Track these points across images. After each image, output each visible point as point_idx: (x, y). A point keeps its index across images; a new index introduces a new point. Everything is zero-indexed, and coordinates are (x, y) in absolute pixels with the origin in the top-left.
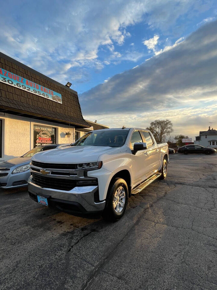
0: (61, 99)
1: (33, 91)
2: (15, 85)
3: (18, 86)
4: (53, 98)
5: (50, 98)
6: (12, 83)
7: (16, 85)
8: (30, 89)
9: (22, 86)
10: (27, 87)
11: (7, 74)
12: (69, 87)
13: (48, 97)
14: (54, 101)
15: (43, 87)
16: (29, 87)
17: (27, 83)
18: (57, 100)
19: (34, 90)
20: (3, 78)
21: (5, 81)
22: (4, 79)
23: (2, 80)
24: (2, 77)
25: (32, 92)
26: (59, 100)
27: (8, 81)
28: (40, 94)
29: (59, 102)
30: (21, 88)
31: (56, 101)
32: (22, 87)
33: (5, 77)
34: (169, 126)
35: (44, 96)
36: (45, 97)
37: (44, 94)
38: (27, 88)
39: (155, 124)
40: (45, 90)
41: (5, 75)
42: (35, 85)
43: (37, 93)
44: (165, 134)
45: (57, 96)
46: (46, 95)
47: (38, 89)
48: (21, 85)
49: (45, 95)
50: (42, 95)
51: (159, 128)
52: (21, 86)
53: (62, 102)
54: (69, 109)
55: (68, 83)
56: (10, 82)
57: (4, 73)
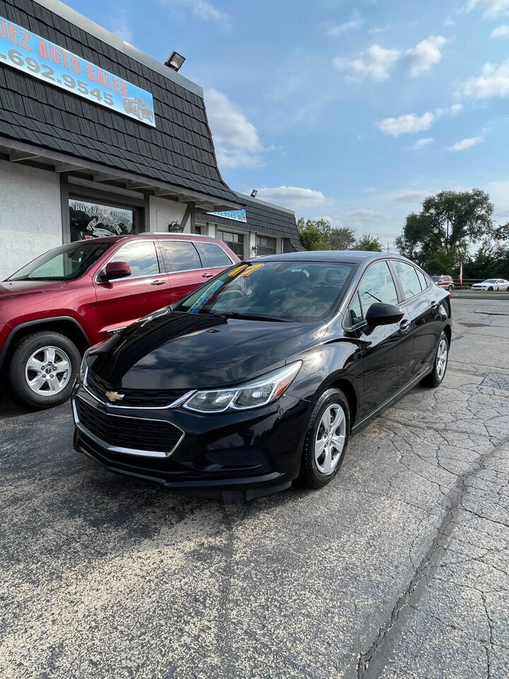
0: (153, 110)
1: (63, 81)
2: (3, 57)
4: (128, 106)
5: (118, 107)
8: (52, 72)
9: (28, 60)
10: (44, 66)
12: (177, 70)
13: (112, 103)
15: (95, 67)
16: (50, 64)
17: (42, 52)
19: (65, 77)
25: (59, 81)
26: (146, 113)
28: (86, 92)
29: (145, 121)
30: (25, 69)
31: (136, 117)
32: (26, 64)
34: (480, 211)
35: (100, 99)
36: (101, 102)
37: (99, 92)
38: (42, 70)
39: (437, 206)
40: (100, 77)
42: (69, 59)
43: (76, 86)
44: (467, 238)
45: (140, 102)
46: (105, 95)
47: (78, 72)
48: (23, 58)
49: (102, 96)
50: (92, 93)
52: (25, 62)
53: (154, 120)
54: (177, 146)
55: (175, 53)
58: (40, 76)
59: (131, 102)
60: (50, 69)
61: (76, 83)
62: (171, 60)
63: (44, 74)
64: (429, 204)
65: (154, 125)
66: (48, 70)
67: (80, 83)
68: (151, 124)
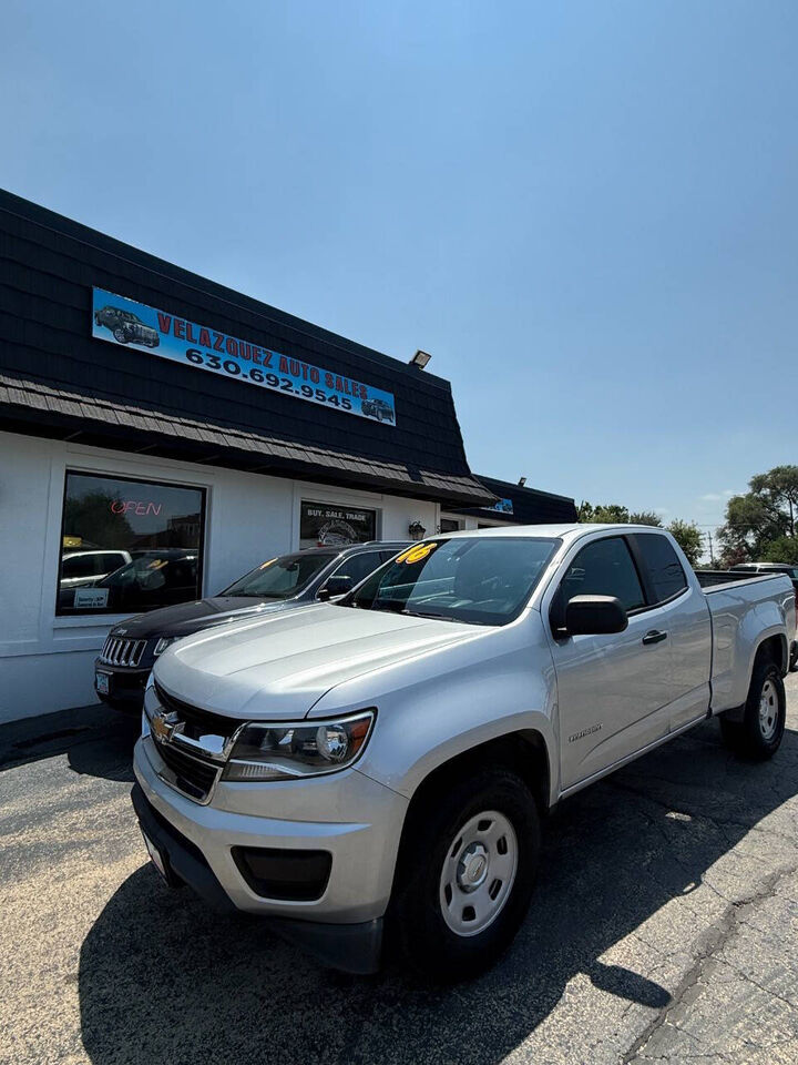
0: (394, 411)
1: (302, 392)
2: (245, 376)
3: (254, 379)
4: (367, 409)
5: (357, 411)
6: (237, 372)
7: (249, 376)
8: (290, 385)
9: (268, 377)
10: (284, 380)
11: (223, 346)
12: (422, 367)
13: (350, 408)
14: (370, 417)
15: (335, 375)
16: (290, 377)
17: (283, 368)
18: (380, 415)
19: (303, 388)
20: (212, 356)
21: (218, 367)
22: (215, 359)
23: (208, 365)
24: (208, 355)
25: (297, 392)
26: (387, 414)
27: (226, 365)
28: (324, 400)
29: (385, 421)
30: (264, 384)
31: (375, 419)
32: (266, 380)
33: (217, 354)
35: (337, 404)
36: (340, 408)
37: (336, 397)
38: (282, 384)
39: (771, 485)
40: (339, 384)
41: (217, 348)
42: (308, 371)
45: (380, 402)
46: (343, 400)
47: (316, 381)
48: (264, 375)
49: (340, 401)
50: (330, 400)
51: (790, 498)
52: (265, 378)
53: (394, 420)
55: (419, 352)
56: (232, 367)
57: (213, 340)
58: (278, 389)
59: (370, 405)
61: (314, 392)
62: (415, 358)
63: (282, 388)
64: (758, 483)
65: (394, 424)
66: (286, 383)
67: (317, 392)
68: (390, 423)
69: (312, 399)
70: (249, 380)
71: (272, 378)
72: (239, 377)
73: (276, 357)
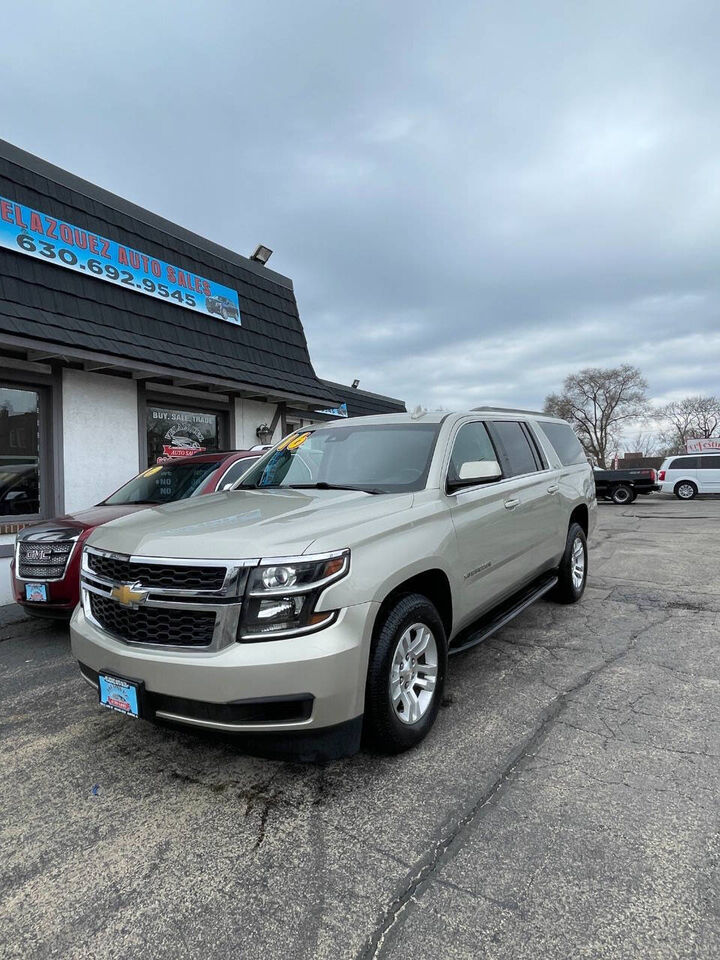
0: (238, 308)
1: (143, 286)
2: (83, 267)
3: (92, 270)
4: (211, 306)
5: (202, 308)
6: (74, 262)
7: (87, 267)
8: (131, 278)
9: (107, 268)
10: (124, 273)
11: (57, 232)
12: (264, 263)
13: (194, 305)
14: (214, 315)
15: (176, 269)
16: (132, 271)
17: (122, 259)
18: (225, 313)
19: (145, 281)
20: (45, 244)
21: (52, 256)
22: (49, 247)
23: (41, 253)
24: (40, 242)
25: (139, 286)
26: (231, 311)
27: (61, 254)
28: (167, 295)
29: (230, 320)
30: (103, 277)
31: (220, 317)
32: (105, 273)
33: (49, 241)
34: (632, 389)
35: (181, 300)
36: (183, 304)
37: (179, 293)
38: (122, 277)
39: (579, 384)
40: (182, 279)
41: (50, 234)
42: (149, 263)
43: (157, 290)
45: (224, 300)
46: (187, 296)
47: (158, 274)
48: (102, 266)
49: (184, 297)
50: (173, 295)
51: (595, 399)
52: (104, 269)
53: (239, 319)
54: (264, 343)
55: (260, 247)
56: (68, 258)
57: (46, 226)
58: (118, 282)
59: (214, 301)
60: (129, 274)
61: (157, 287)
62: (257, 253)
63: (122, 281)
65: (239, 323)
66: (127, 276)
67: (160, 286)
68: (236, 323)
69: (155, 295)
70: (87, 272)
71: (111, 270)
72: (76, 268)
73: (114, 246)
